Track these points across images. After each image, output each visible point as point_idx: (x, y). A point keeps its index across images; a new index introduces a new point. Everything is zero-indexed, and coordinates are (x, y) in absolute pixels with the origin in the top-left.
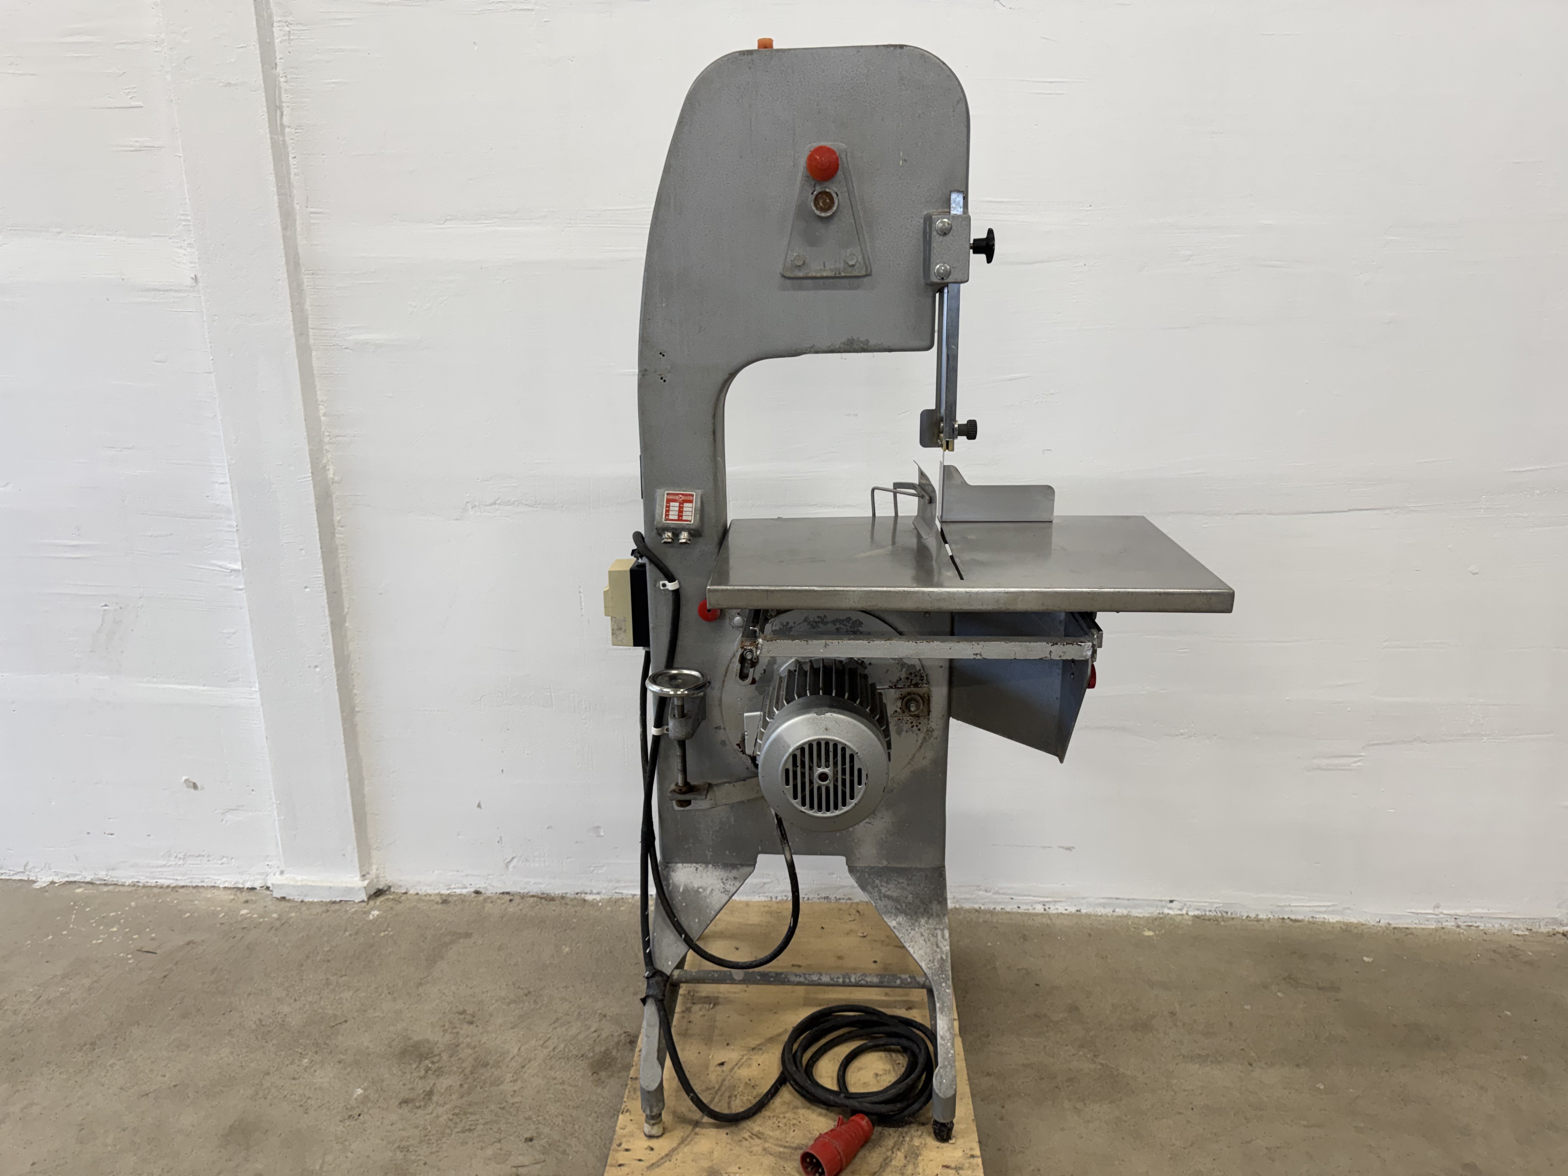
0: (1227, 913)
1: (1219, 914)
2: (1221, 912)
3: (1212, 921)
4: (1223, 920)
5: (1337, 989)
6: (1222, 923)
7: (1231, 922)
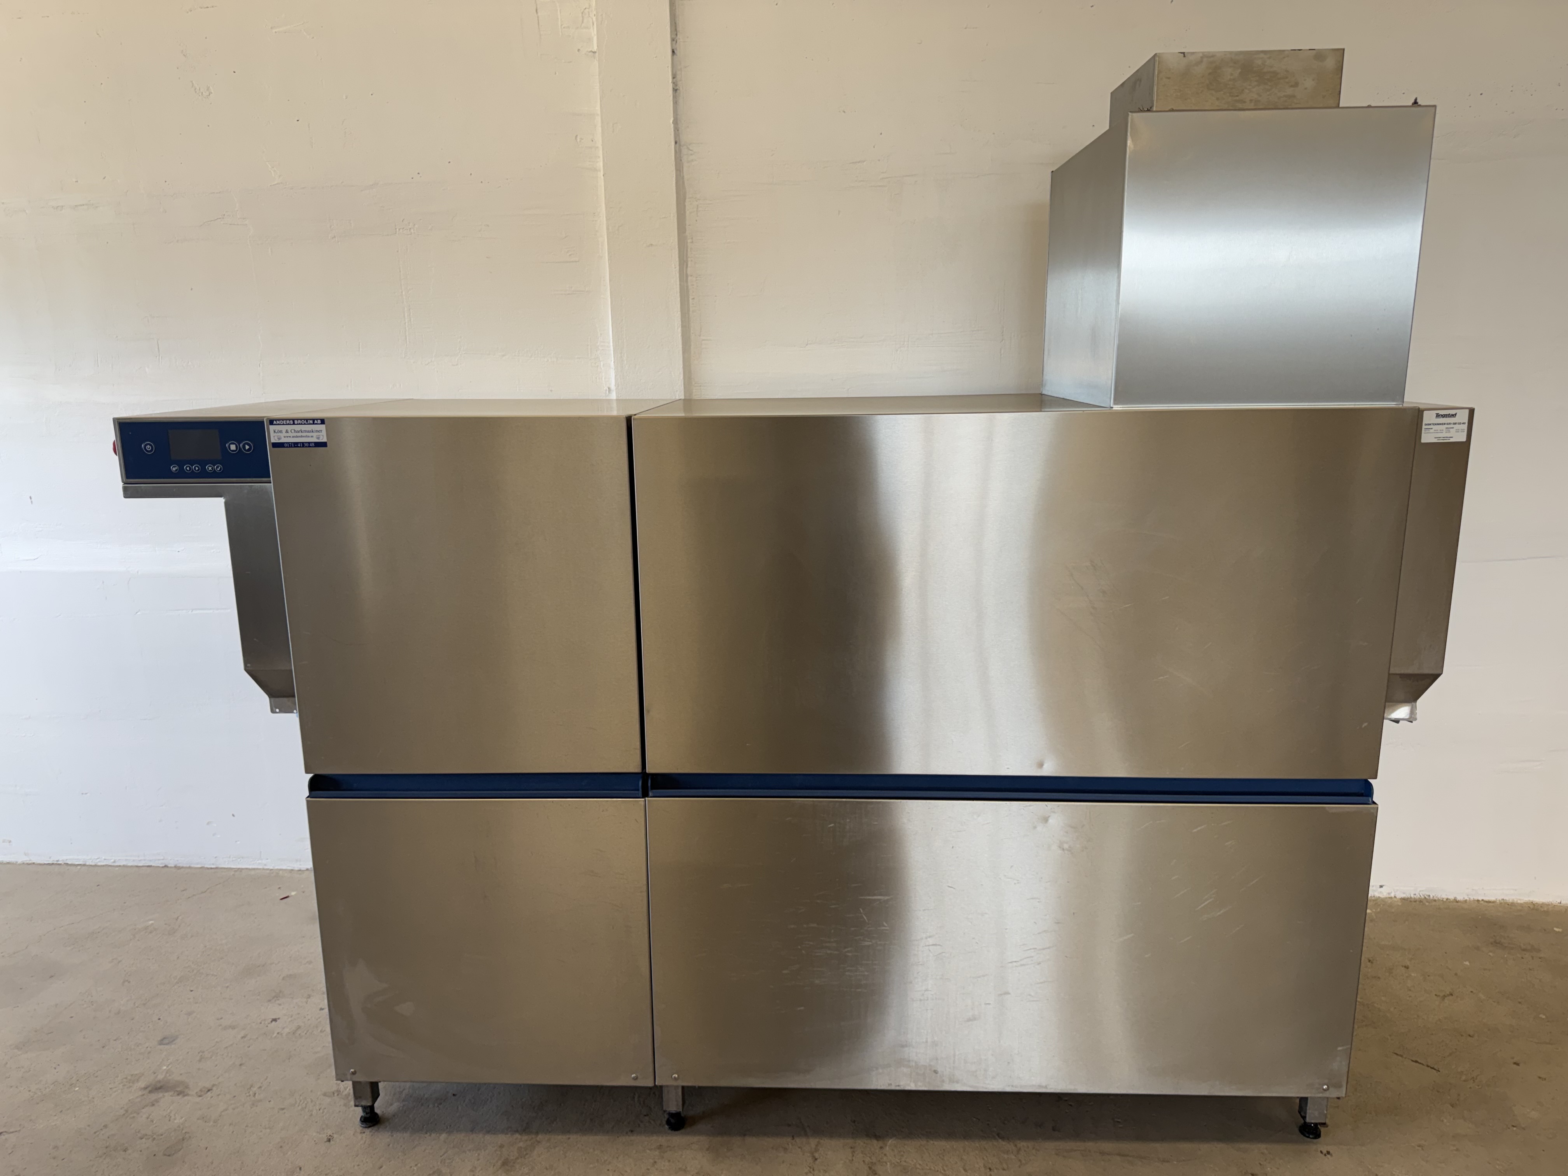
0: (1429, 896)
1: (1423, 897)
2: (1424, 896)
3: (1418, 902)
4: (1427, 902)
5: (1539, 951)
6: (1427, 904)
7: (1434, 903)
